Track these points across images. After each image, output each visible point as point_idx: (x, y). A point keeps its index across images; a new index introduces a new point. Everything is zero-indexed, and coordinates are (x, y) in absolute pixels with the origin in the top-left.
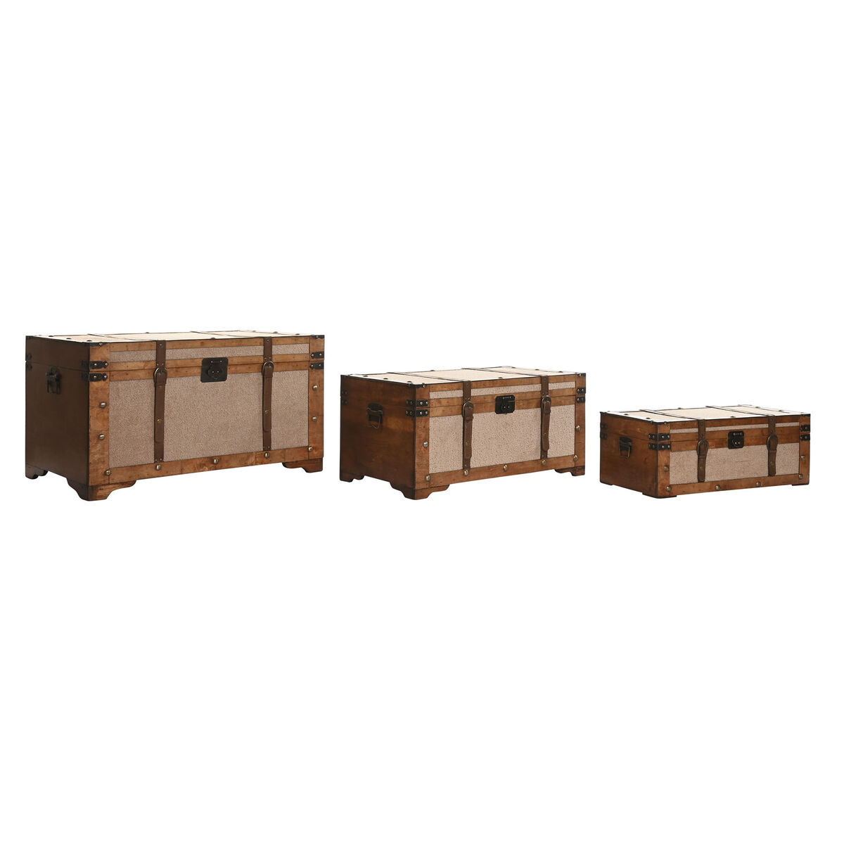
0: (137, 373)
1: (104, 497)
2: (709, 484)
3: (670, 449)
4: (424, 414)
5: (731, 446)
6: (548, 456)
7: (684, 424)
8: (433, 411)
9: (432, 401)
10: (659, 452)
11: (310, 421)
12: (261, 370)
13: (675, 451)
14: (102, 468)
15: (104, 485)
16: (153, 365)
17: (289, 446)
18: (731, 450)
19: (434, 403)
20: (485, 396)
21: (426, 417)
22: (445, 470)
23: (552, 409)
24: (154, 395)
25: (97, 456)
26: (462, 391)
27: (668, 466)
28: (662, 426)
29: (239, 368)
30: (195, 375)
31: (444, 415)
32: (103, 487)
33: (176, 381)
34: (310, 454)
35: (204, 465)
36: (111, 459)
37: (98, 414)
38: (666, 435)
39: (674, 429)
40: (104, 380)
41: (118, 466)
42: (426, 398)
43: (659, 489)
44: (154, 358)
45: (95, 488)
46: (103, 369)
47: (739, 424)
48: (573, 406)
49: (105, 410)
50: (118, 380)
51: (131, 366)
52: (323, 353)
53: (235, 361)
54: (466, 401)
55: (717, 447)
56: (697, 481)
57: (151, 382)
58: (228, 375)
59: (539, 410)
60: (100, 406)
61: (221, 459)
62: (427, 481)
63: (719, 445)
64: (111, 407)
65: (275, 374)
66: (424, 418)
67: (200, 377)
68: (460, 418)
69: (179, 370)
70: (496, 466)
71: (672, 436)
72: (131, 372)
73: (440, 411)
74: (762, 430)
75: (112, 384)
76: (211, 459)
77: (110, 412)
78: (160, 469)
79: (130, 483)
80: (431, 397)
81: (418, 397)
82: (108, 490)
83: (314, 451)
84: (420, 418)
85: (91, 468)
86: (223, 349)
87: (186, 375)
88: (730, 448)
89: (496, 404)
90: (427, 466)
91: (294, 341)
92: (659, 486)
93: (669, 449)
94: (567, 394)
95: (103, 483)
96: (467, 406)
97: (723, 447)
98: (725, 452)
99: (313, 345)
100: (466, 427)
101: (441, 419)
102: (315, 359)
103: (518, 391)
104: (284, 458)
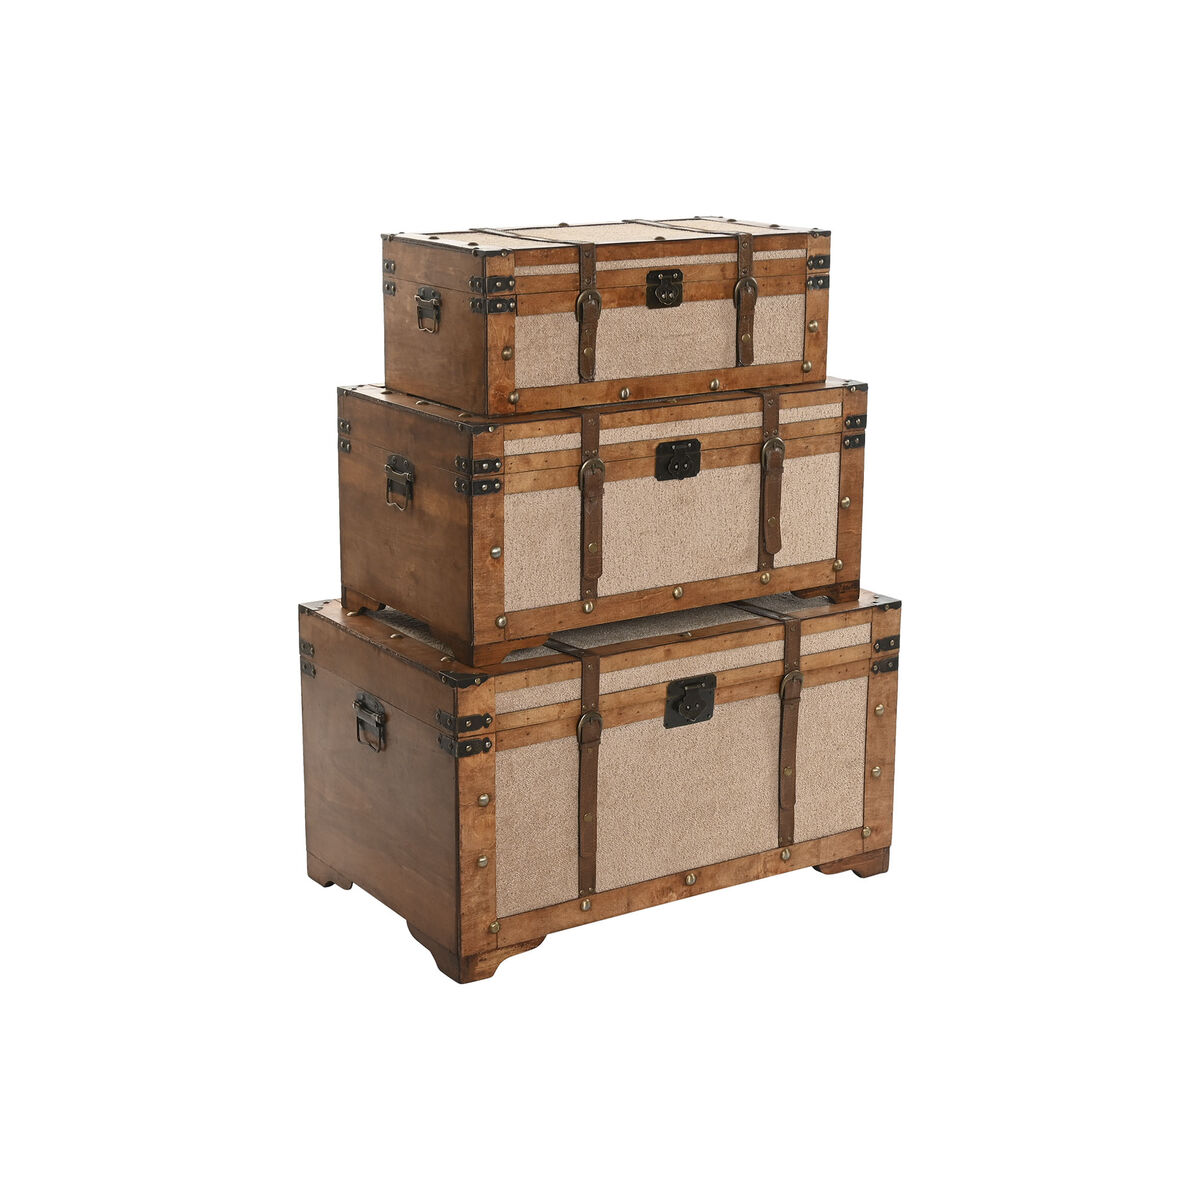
0: (547, 729)
1: (489, 974)
2: (604, 387)
3: (514, 311)
4: (492, 490)
5: (654, 302)
6: (775, 565)
7: (547, 255)
8: (512, 482)
9: (509, 460)
10: (491, 317)
11: (869, 776)
12: (777, 689)
13: (526, 315)
14: (484, 919)
15: (489, 952)
16: (575, 708)
17: (827, 832)
18: (653, 311)
19: (513, 465)
20: (631, 445)
21: (497, 495)
22: (541, 602)
23: (786, 463)
24: (577, 766)
25: (475, 900)
26: (578, 435)
27: (509, 346)
28: (496, 258)
29: (735, 691)
30: (653, 716)
31: (537, 487)
32: (486, 956)
33: (618, 732)
34: (867, 841)
35: (670, 889)
36: (500, 901)
37: (474, 819)
38: (506, 280)
39: (523, 265)
40: (486, 750)
41: (513, 912)
42: (495, 454)
43: (491, 398)
44: (577, 694)
45: (472, 959)
46: (482, 730)
47: (673, 254)
48: (834, 457)
49: (488, 809)
50: (513, 747)
51: (535, 717)
52: (897, 639)
53: (730, 678)
54: (588, 457)
55: (620, 305)
56: (577, 380)
57: (572, 741)
58: (716, 708)
59: (757, 468)
60: (478, 803)
61: (700, 873)
62: (500, 628)
63: (626, 299)
64: (499, 803)
65: (804, 694)
66: (491, 497)
67: (662, 719)
68: (575, 493)
69: (625, 711)
70: (657, 589)
71: (518, 280)
72: (535, 729)
73: (528, 480)
74: (723, 267)
75: (501, 756)
76: (682, 876)
77: (497, 811)
78: (590, 909)
79: (534, 942)
80: (508, 452)
81: (477, 454)
82: (495, 961)
83: (873, 835)
84: (484, 497)
85: (464, 923)
86: (705, 657)
87: (637, 719)
88: (650, 308)
89: (657, 460)
90: (501, 597)
91: (842, 622)
92: (492, 392)
93: (511, 310)
94: (822, 430)
95: (486, 948)
96: (591, 467)
97: (636, 305)
98: (640, 316)
99: (879, 624)
100: (587, 510)
101: (527, 498)
102: (881, 654)
103: (708, 429)
104: (818, 857)
